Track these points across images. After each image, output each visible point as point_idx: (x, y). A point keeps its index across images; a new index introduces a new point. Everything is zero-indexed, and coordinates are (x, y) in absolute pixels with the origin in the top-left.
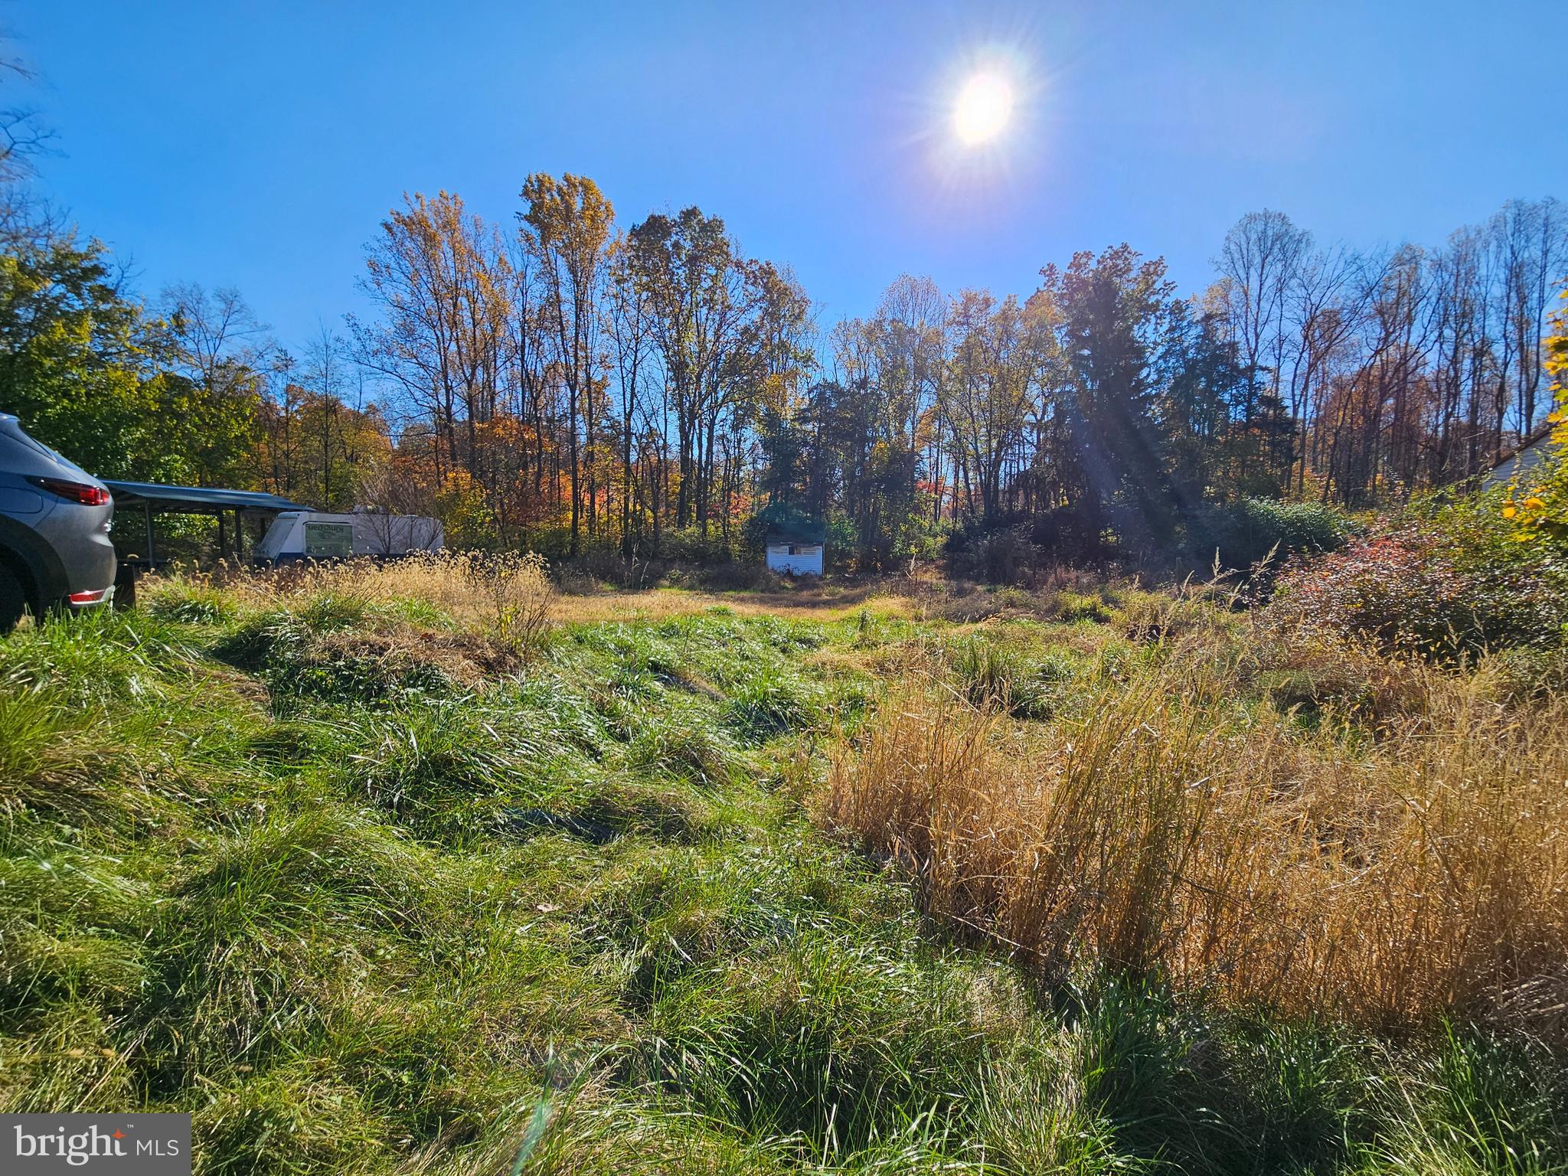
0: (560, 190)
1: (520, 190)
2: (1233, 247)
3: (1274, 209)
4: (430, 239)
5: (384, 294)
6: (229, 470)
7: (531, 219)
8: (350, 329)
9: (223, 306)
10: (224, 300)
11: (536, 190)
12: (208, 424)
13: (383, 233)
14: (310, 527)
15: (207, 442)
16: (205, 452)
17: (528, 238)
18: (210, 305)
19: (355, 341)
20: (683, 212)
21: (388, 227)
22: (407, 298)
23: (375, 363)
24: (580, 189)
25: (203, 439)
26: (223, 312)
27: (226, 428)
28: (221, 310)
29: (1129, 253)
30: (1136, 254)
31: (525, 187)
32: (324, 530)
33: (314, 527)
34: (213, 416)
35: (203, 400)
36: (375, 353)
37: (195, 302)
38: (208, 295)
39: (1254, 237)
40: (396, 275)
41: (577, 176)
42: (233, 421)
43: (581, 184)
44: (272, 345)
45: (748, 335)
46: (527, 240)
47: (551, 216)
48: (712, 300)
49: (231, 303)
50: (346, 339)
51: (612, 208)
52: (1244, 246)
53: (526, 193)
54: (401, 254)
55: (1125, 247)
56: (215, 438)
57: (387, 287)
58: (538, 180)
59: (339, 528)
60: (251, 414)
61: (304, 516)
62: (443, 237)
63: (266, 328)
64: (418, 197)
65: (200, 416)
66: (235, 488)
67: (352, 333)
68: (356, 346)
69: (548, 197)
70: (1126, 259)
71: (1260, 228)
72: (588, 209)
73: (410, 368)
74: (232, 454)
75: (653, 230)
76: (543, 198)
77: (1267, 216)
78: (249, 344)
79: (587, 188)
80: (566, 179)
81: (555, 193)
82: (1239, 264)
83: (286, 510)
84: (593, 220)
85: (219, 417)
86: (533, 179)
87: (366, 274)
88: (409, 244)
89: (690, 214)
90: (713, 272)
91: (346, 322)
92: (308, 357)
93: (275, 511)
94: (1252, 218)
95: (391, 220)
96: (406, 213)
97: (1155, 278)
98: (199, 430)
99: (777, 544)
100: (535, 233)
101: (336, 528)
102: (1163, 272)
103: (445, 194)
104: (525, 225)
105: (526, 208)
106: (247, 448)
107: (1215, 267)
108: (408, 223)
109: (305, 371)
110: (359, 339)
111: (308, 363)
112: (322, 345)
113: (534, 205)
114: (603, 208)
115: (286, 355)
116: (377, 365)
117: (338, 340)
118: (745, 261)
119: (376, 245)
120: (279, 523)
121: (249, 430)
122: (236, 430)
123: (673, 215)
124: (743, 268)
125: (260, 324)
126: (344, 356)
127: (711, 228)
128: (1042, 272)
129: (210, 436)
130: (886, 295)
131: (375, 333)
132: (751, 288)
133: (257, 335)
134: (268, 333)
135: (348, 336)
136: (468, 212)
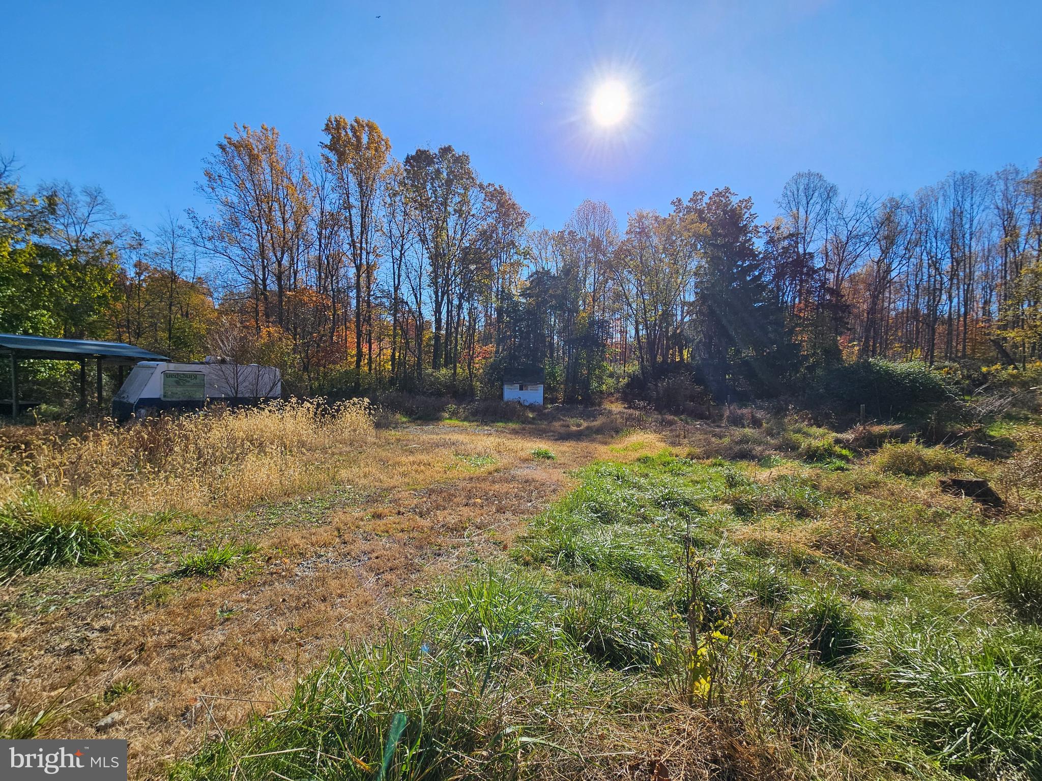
0: (352, 127)
1: (324, 127)
2: (789, 193)
3: (814, 170)
4: (254, 158)
5: (217, 196)
6: (90, 324)
7: (332, 147)
8: (191, 220)
9: (88, 199)
10: (89, 194)
11: (334, 127)
12: (73, 286)
13: (219, 152)
14: (167, 375)
15: (72, 300)
16: (71, 309)
17: (328, 161)
18: (78, 198)
19: (194, 229)
20: (441, 149)
21: (222, 147)
22: (236, 200)
23: (209, 245)
24: (366, 129)
25: (69, 298)
26: (89, 204)
27: (90, 289)
28: (87, 203)
29: (730, 193)
30: (734, 194)
31: (327, 125)
32: (179, 379)
33: (171, 376)
34: (78, 279)
35: (70, 265)
36: (210, 239)
37: (66, 195)
38: (77, 190)
39: (802, 188)
40: (228, 183)
41: (364, 119)
42: (96, 285)
43: (367, 125)
44: (127, 230)
45: (485, 236)
46: (327, 163)
47: (346, 146)
48: (461, 210)
49: (95, 198)
50: (187, 227)
51: (390, 143)
52: (796, 193)
53: (327, 129)
54: (232, 168)
55: (727, 190)
56: (80, 297)
57: (220, 191)
58: (336, 121)
59: (194, 376)
60: (112, 279)
61: (163, 366)
62: (263, 157)
63: (123, 217)
64: (245, 128)
65: (66, 278)
66: (97, 340)
67: (192, 224)
68: (195, 233)
69: (343, 133)
70: (728, 197)
71: (806, 182)
72: (372, 143)
73: (235, 251)
74: (94, 311)
75: (420, 160)
76: (341, 133)
77: (810, 174)
78: (108, 228)
79: (371, 128)
80: (357, 121)
81: (349, 131)
82: (793, 205)
83: (144, 359)
84: (376, 150)
85: (84, 281)
86: (333, 120)
87: (204, 181)
88: (238, 162)
89: (446, 150)
90: (462, 191)
91: (187, 215)
92: (158, 238)
93: (133, 360)
94: (800, 175)
95: (225, 142)
96: (235, 138)
97: (745, 210)
98: (65, 290)
99: (511, 382)
100: (333, 157)
101: (190, 376)
102: (751, 207)
103: (265, 127)
104: (326, 151)
105: (327, 140)
106: (107, 305)
107: (779, 205)
108: (237, 146)
109: (154, 249)
110: (197, 228)
111: (158, 243)
112: (169, 230)
113: (333, 137)
114: (383, 143)
115: (140, 236)
116: (211, 247)
117: (181, 228)
118: (485, 184)
119: (212, 160)
120: (139, 371)
121: (110, 291)
122: (98, 291)
123: (434, 150)
124: (484, 189)
125: (118, 214)
126: (186, 239)
127: (461, 161)
128: (673, 203)
129: (76, 295)
130: (575, 213)
131: (209, 224)
132: (488, 203)
133: (115, 222)
134: (124, 221)
135: (188, 224)
136: (281, 141)
